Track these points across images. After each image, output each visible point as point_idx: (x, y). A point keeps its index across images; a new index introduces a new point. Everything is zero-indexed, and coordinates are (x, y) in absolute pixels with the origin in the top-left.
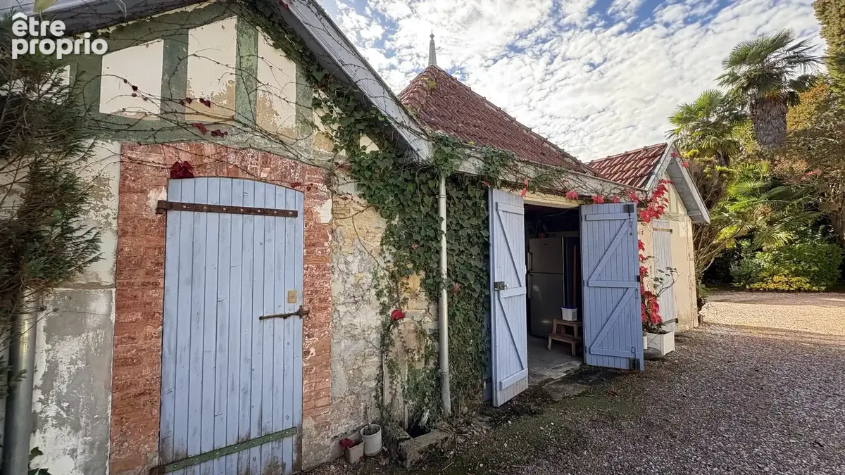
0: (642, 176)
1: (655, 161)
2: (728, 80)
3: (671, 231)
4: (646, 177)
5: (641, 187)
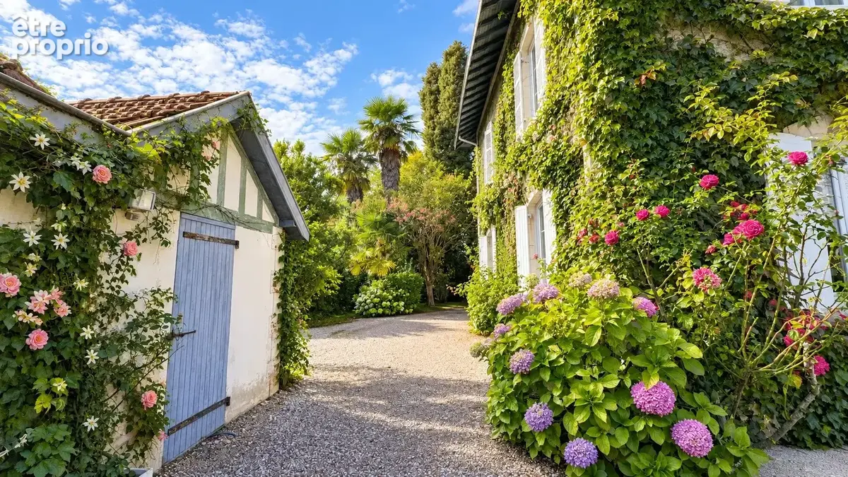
2: (366, 127)
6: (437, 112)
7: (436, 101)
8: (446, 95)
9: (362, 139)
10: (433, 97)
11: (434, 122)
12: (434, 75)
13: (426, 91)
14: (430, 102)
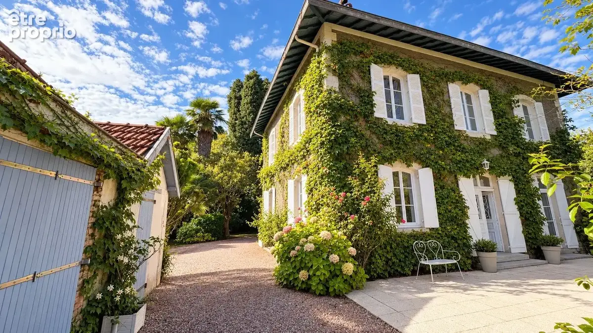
0: (142, 147)
1: (155, 137)
2: (190, 114)
3: (155, 201)
4: (145, 149)
5: (141, 155)
6: (239, 111)
7: (239, 103)
8: (246, 101)
9: (187, 121)
10: (236, 101)
11: (236, 116)
12: (239, 86)
13: (233, 96)
14: (235, 104)
